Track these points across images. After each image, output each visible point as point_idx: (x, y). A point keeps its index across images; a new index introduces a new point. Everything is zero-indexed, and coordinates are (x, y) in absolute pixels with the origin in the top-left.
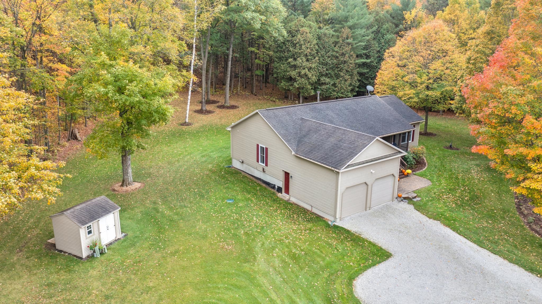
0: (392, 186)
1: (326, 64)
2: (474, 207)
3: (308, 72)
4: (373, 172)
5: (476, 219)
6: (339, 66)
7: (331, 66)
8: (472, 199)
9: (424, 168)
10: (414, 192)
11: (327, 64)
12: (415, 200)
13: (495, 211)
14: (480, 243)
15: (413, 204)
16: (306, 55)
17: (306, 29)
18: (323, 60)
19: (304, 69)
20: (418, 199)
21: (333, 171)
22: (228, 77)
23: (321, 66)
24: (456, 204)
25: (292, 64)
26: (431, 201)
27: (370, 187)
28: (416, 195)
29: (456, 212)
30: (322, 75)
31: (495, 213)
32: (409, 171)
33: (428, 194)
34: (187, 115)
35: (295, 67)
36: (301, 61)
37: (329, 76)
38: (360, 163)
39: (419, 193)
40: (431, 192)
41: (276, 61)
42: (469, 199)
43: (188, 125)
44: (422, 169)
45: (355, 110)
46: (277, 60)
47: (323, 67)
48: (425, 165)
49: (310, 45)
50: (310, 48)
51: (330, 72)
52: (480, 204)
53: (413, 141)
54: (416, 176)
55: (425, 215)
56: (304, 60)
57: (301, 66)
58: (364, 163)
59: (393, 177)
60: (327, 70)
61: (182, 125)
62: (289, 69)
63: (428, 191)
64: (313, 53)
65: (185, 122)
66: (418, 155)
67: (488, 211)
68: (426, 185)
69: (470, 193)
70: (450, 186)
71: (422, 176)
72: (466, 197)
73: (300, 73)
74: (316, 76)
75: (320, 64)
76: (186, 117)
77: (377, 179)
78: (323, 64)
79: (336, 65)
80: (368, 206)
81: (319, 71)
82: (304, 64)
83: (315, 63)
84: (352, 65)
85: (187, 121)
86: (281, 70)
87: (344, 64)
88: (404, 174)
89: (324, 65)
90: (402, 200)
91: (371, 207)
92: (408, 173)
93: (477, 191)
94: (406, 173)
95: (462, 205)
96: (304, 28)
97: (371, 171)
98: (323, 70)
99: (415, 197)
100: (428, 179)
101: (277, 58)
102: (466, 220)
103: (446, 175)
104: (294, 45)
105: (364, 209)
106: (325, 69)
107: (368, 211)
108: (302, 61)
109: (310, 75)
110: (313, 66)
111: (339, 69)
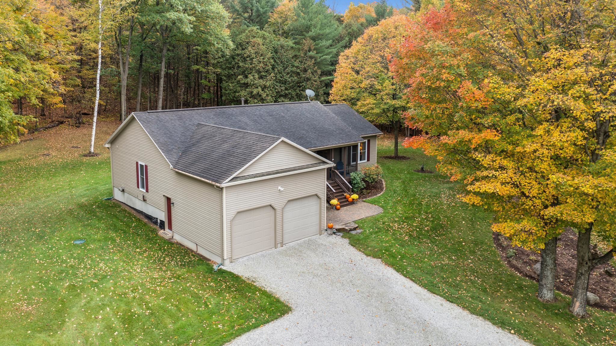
0: (318, 212)
1: (285, 82)
2: (435, 239)
3: (261, 92)
4: (282, 189)
5: (434, 255)
6: (301, 84)
7: (291, 85)
8: (434, 229)
9: (379, 194)
10: (355, 222)
11: (286, 82)
12: (354, 232)
13: (464, 244)
14: (432, 288)
15: (349, 238)
16: (259, 72)
17: (260, 41)
18: (281, 77)
19: (257, 88)
20: (359, 231)
21: (212, 186)
22: (159, 99)
23: (278, 84)
24: (410, 236)
25: (242, 82)
26: (377, 232)
27: (279, 213)
28: (357, 225)
29: (409, 246)
30: (281, 96)
31: (463, 246)
32: (355, 196)
33: (374, 224)
35: (246, 85)
36: (252, 78)
37: (290, 96)
38: (258, 175)
39: (362, 223)
40: (379, 221)
41: (225, 80)
42: (431, 230)
43: (93, 156)
44: (376, 195)
46: (225, 78)
47: (280, 86)
48: (382, 190)
49: (263, 59)
50: (263, 62)
51: (290, 91)
52: (444, 235)
53: (368, 160)
54: (365, 204)
55: (362, 251)
56: (257, 76)
57: (253, 84)
59: (319, 200)
60: (286, 89)
61: (85, 156)
62: (239, 89)
63: (376, 220)
64: (267, 68)
65: (90, 152)
66: (371, 176)
67: (453, 244)
68: (375, 214)
69: (433, 221)
70: (407, 213)
71: (373, 203)
72: (426, 227)
73: (252, 92)
74: (272, 97)
75: (277, 82)
76: (91, 146)
77: (289, 201)
78: (280, 82)
79: (298, 83)
80: (279, 240)
81: (276, 90)
82: (256, 82)
83: (271, 80)
84: (316, 83)
85: (92, 150)
86: (231, 90)
87: (307, 81)
88: (348, 201)
89: (283, 83)
90: (334, 233)
91: (284, 243)
92: (353, 199)
93: (443, 219)
94: (350, 199)
95: (419, 238)
96: (255, 39)
97: (279, 188)
98: (281, 90)
99: (355, 229)
100: (380, 206)
101: (225, 76)
102: (419, 256)
103: (406, 201)
104: (244, 60)
105: (273, 245)
106: (283, 88)
107: (280, 249)
108: (254, 78)
109: (264, 95)
110: (268, 84)
111: (301, 88)
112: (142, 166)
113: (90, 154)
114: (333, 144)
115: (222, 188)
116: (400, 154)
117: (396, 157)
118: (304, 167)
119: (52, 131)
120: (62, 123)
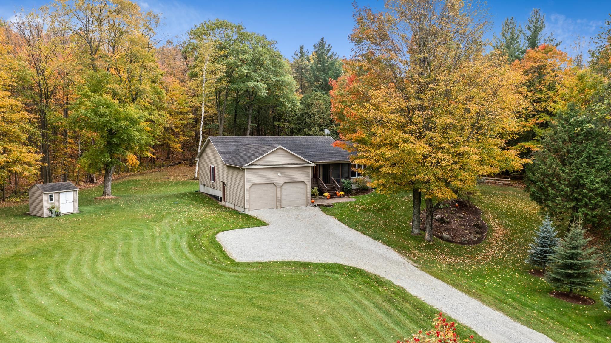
0: (305, 193)
2: (377, 212)
4: (280, 175)
5: (368, 217)
8: (381, 209)
9: (364, 195)
12: (328, 207)
13: (393, 215)
15: (323, 208)
16: (320, 126)
17: (321, 102)
20: (332, 206)
21: (239, 168)
24: (362, 210)
26: (342, 208)
27: (279, 188)
28: (332, 204)
29: (356, 213)
32: (342, 193)
33: (344, 205)
36: (314, 130)
38: (264, 165)
39: (337, 204)
41: (296, 133)
42: (378, 209)
44: (362, 195)
46: (296, 131)
48: (367, 193)
49: (323, 116)
50: (323, 118)
52: (385, 211)
54: (348, 198)
55: (326, 213)
56: (318, 129)
58: (268, 165)
59: (305, 185)
63: (347, 203)
64: (326, 123)
66: (359, 184)
67: (386, 215)
68: (349, 201)
69: (384, 206)
70: (371, 202)
72: (376, 208)
75: (334, 133)
77: (285, 183)
80: (279, 204)
85: (196, 176)
90: (316, 206)
91: (282, 206)
92: (340, 195)
94: (338, 195)
95: (367, 211)
96: (318, 101)
99: (330, 206)
100: (356, 199)
101: (296, 129)
103: (377, 198)
104: (309, 116)
105: (275, 207)
107: (279, 209)
112: (213, 167)
113: (195, 179)
114: (330, 160)
115: (244, 169)
118: (294, 164)
119: (173, 168)
120: (180, 163)
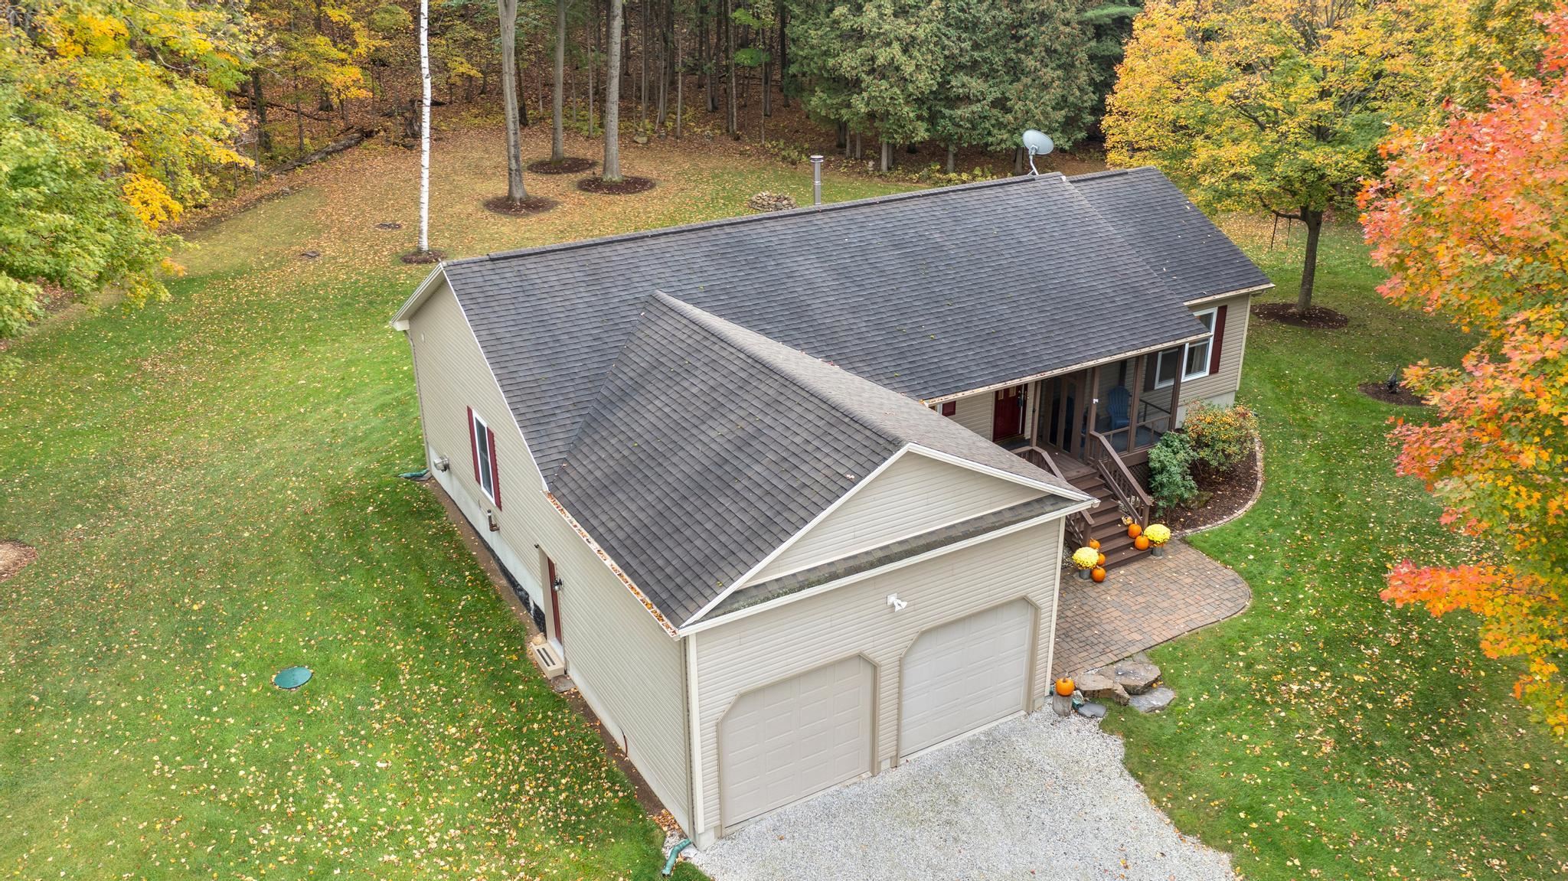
0: (1026, 646)
1: (972, 26)
2: (1429, 755)
3: (901, 58)
4: (901, 605)
5: (1422, 844)
6: (1022, 32)
7: (990, 34)
8: (1428, 705)
9: (1241, 505)
10: (1152, 653)
11: (975, 25)
12: (1142, 704)
13: (1535, 788)
15: (1127, 734)
18: (962, 10)
19: (889, 44)
20: (1160, 698)
22: (611, 78)
23: (952, 32)
24: (1342, 734)
25: (846, 26)
26: (1222, 711)
27: (887, 671)
28: (1153, 672)
29: (1333, 790)
30: (960, 67)
31: (1532, 799)
32: (1158, 532)
33: (1217, 668)
34: (425, 226)
35: (858, 36)
37: (985, 69)
39: (1175, 659)
40: (1233, 655)
42: (1415, 707)
43: (426, 261)
44: (1230, 511)
45: (939, 248)
46: (798, 10)
47: (959, 39)
48: (1251, 488)
51: (987, 53)
52: (1464, 734)
53: (1215, 369)
54: (1192, 555)
55: (1164, 809)
57: (878, 35)
58: (834, 576)
59: (1030, 612)
60: (976, 46)
61: (407, 260)
62: (837, 45)
63: (1223, 647)
65: (419, 251)
66: (1219, 446)
67: (1498, 788)
68: (1222, 613)
69: (1423, 665)
70: (1334, 616)
71: (1219, 551)
72: (1399, 692)
73: (873, 59)
74: (932, 71)
75: (949, 25)
76: (420, 232)
77: (924, 634)
78: (961, 25)
79: (1011, 27)
80: (887, 748)
81: (946, 53)
82: (887, 27)
83: (930, 21)
84: (1068, 30)
85: (425, 244)
86: (812, 47)
87: (1041, 23)
88: (1133, 544)
89: (966, 30)
90: (1076, 709)
91: (902, 753)
92: (1152, 542)
93: (1461, 653)
94: (1141, 541)
95: (1371, 747)
97: (890, 601)
98: (961, 50)
99: (1149, 687)
100: (1240, 573)
101: (799, 4)
102: (1369, 851)
103: (1330, 551)
105: (867, 765)
106: (967, 45)
107: (890, 778)
108: (881, 15)
109: (908, 69)
110: (921, 33)
111: (1021, 44)
112: (481, 428)
113: (420, 257)
114: (1100, 355)
115: (684, 639)
116: (1318, 300)
117: (1303, 316)
118: (985, 524)
119: (343, 162)
120: (369, 135)
